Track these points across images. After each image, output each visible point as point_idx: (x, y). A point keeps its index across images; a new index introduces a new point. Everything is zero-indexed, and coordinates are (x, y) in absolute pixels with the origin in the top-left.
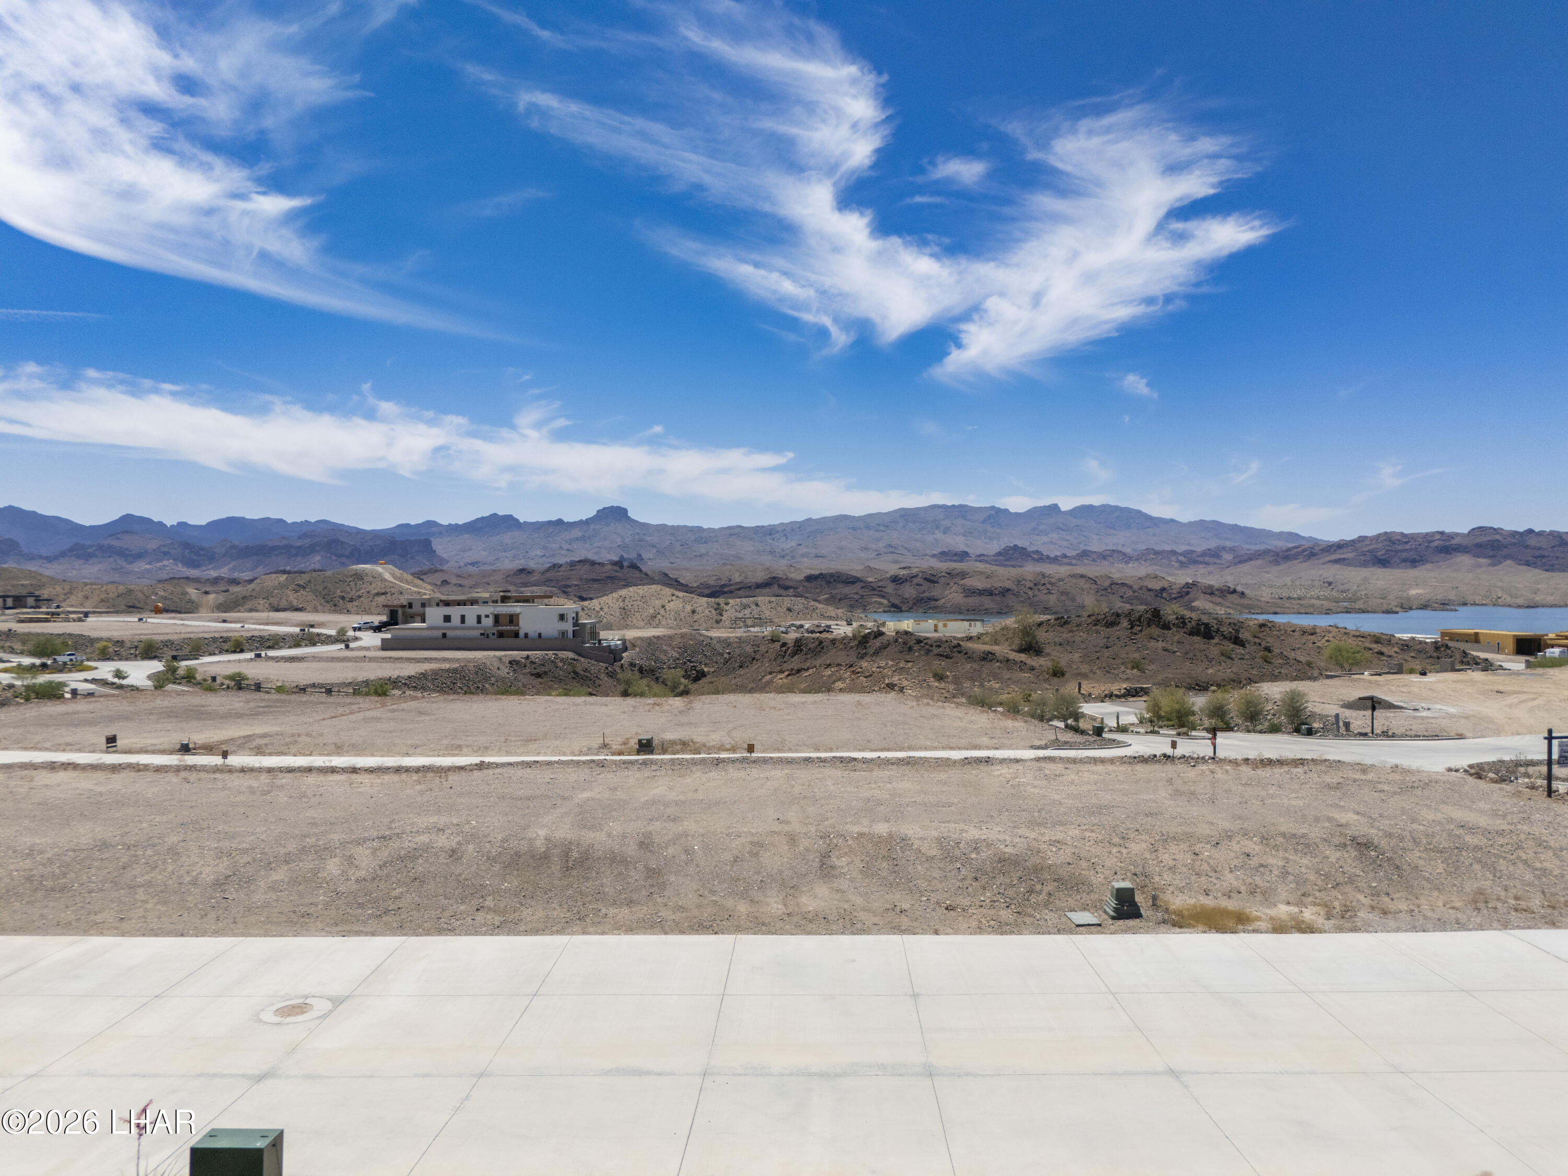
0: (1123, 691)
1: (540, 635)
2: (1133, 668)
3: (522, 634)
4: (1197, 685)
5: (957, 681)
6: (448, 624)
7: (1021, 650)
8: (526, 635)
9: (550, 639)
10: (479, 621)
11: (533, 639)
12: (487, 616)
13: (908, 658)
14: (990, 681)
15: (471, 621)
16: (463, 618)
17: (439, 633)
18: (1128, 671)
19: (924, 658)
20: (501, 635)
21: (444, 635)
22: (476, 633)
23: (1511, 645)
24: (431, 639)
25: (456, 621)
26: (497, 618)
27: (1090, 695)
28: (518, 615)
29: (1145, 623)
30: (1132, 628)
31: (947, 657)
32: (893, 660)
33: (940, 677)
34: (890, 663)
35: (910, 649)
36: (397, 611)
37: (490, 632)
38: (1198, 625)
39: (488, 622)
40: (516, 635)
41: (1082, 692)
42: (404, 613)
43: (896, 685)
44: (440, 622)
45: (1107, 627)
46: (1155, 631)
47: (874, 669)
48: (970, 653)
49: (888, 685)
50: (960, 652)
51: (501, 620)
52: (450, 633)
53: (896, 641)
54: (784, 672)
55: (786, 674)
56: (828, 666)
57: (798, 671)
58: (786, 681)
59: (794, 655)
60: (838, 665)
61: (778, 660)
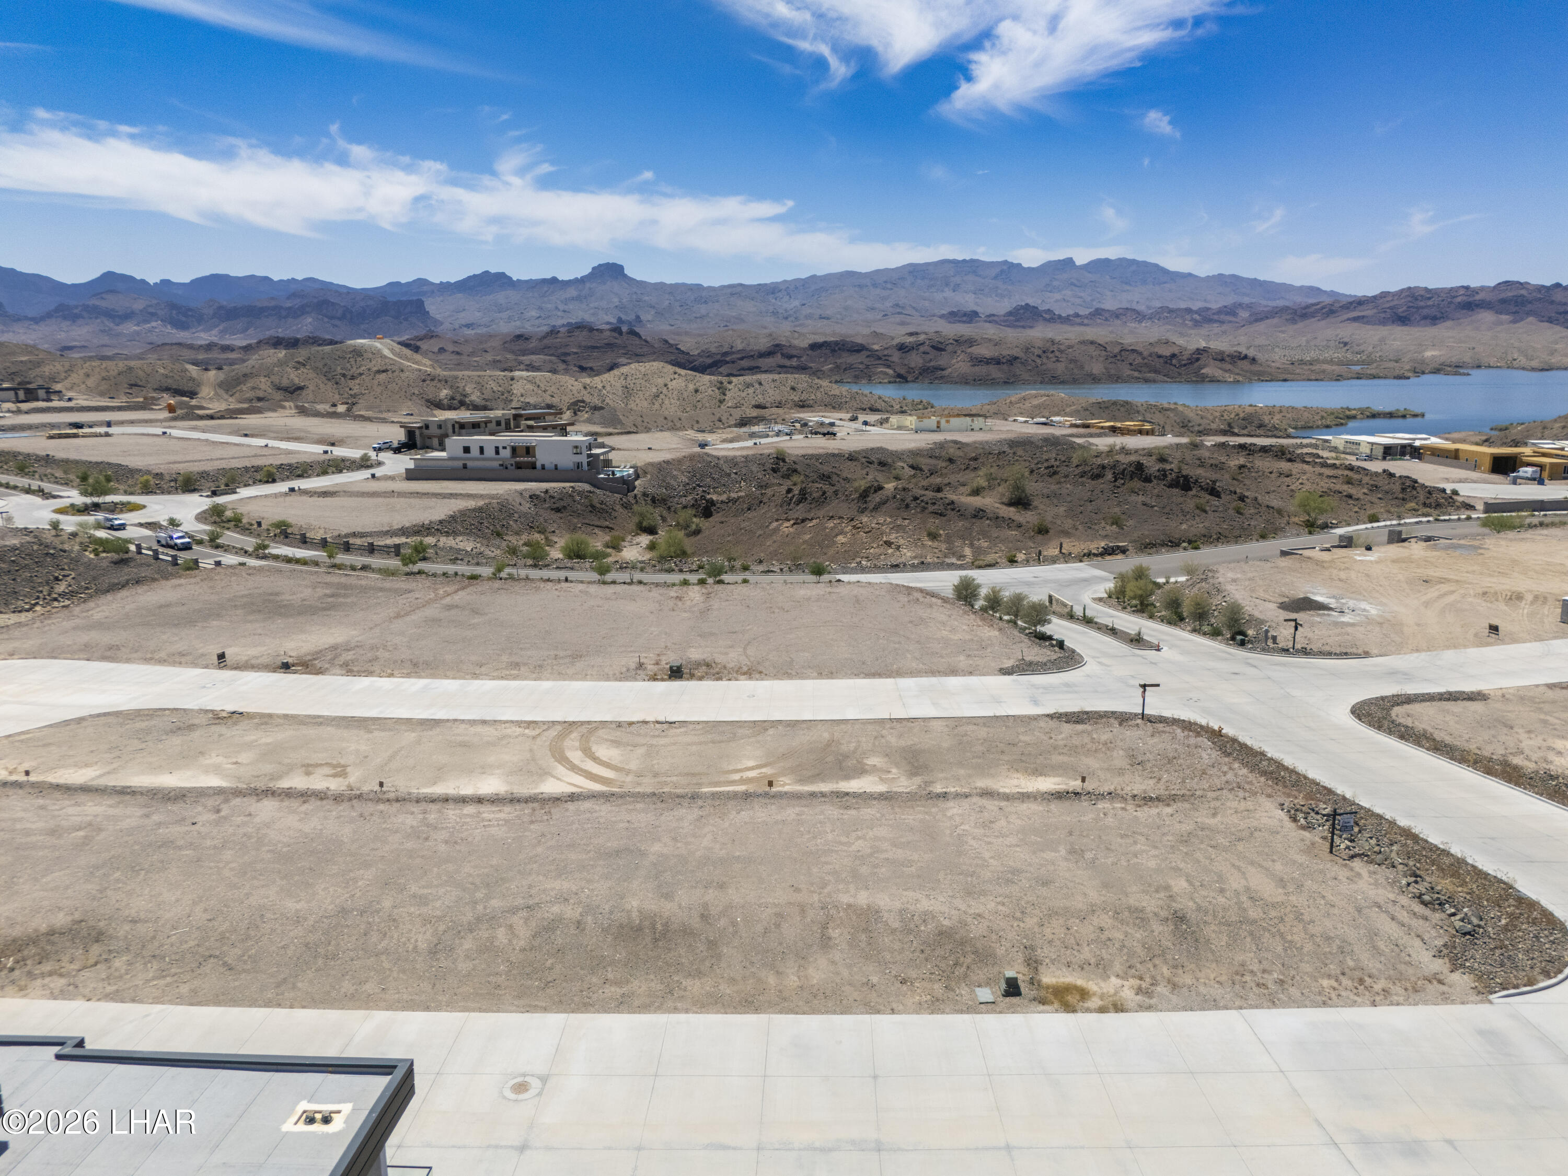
0: (1101, 550)
1: (556, 466)
2: (1113, 524)
3: (539, 465)
4: (1170, 541)
5: (949, 540)
6: (467, 455)
7: (1010, 504)
8: (543, 467)
9: (566, 471)
10: (497, 452)
11: (550, 471)
12: (504, 448)
13: (905, 515)
14: (979, 539)
15: (490, 452)
16: (482, 450)
17: (460, 464)
18: (1108, 527)
19: (920, 516)
20: (519, 466)
21: (465, 466)
22: (495, 464)
23: (1487, 463)
24: (454, 469)
25: (475, 452)
26: (514, 449)
27: (1070, 554)
28: (534, 447)
29: (1128, 477)
30: (1115, 481)
31: (941, 515)
32: (891, 517)
33: (933, 536)
34: (889, 520)
35: (907, 506)
36: (414, 432)
37: (507, 463)
38: (1178, 477)
39: (505, 454)
40: (533, 466)
41: (1063, 551)
42: (421, 434)
43: (892, 543)
44: (460, 453)
45: (1093, 479)
46: (1137, 484)
47: (873, 525)
48: (963, 509)
49: (886, 542)
50: (953, 510)
51: (518, 451)
52: (470, 464)
53: (895, 497)
54: (790, 520)
55: (791, 523)
56: (831, 518)
57: (803, 521)
58: (792, 530)
59: (797, 503)
60: (840, 517)
61: (782, 507)
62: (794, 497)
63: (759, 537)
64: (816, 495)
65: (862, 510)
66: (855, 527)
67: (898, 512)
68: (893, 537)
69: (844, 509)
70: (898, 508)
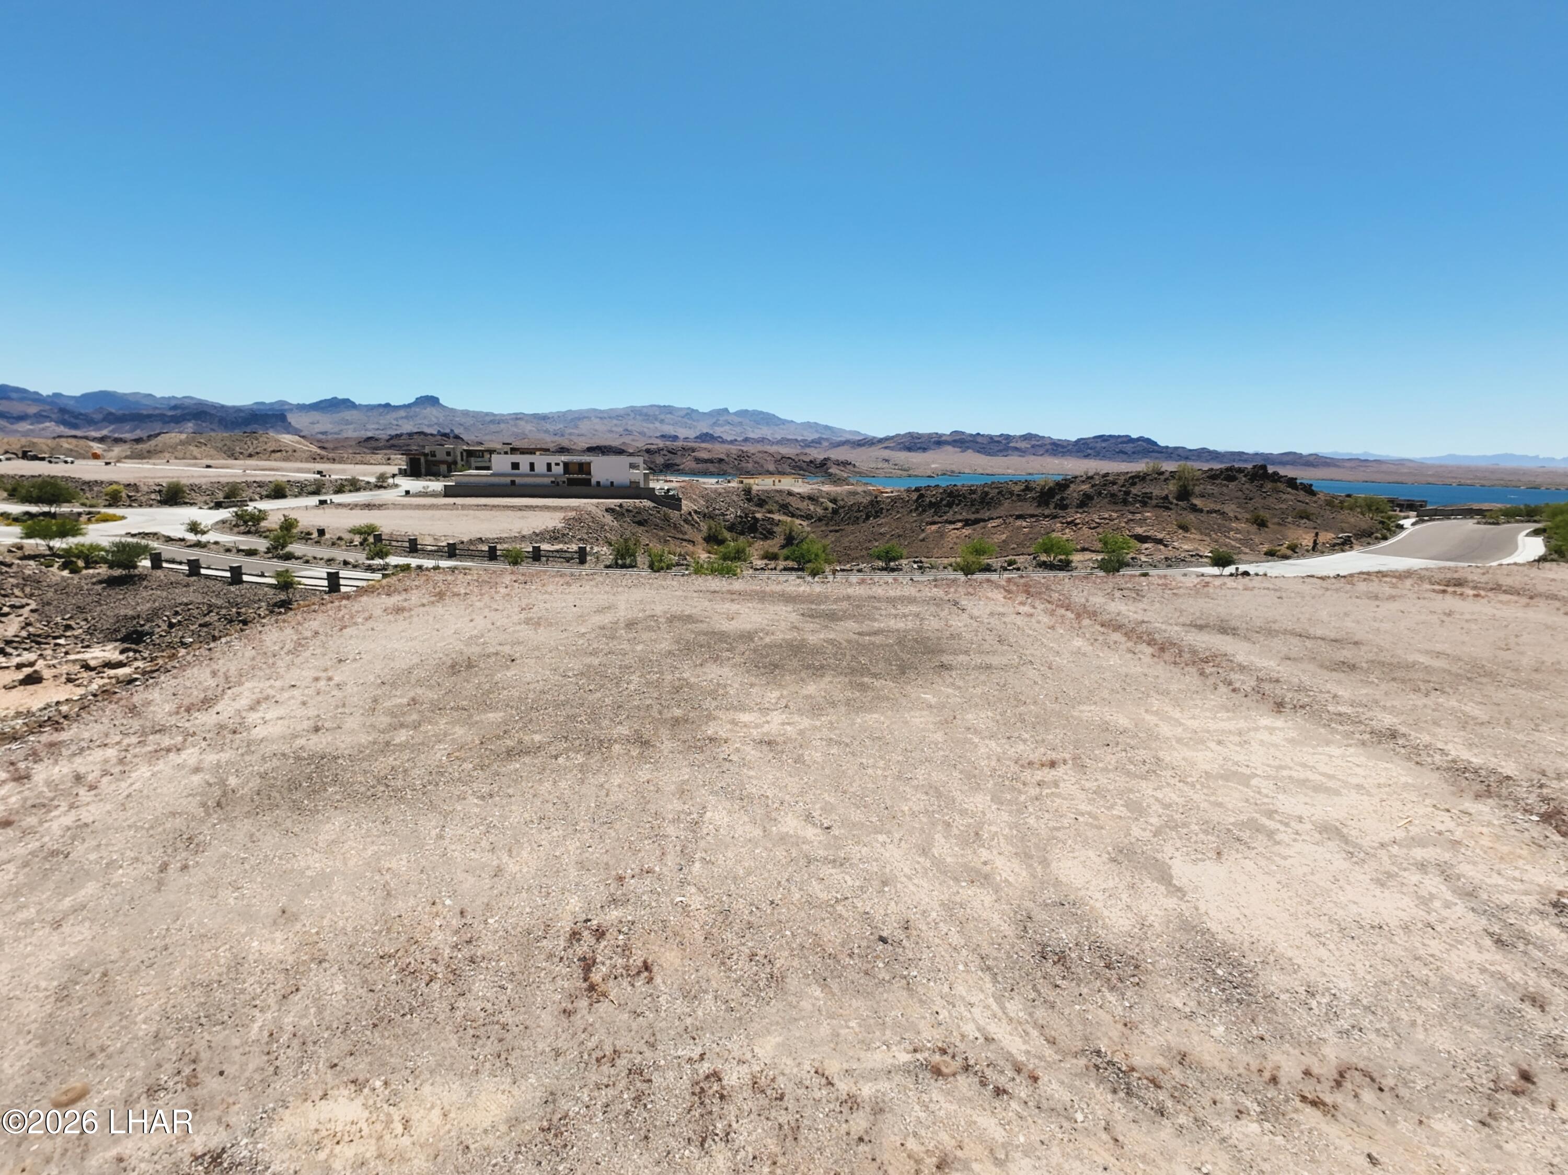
1: (612, 483)
3: (594, 481)
5: (1200, 532)
6: (516, 471)
8: (598, 483)
9: (622, 487)
10: (549, 470)
11: (605, 487)
12: (557, 464)
14: (1227, 532)
15: (540, 468)
16: (532, 466)
17: (508, 480)
20: (571, 482)
21: (513, 482)
22: (547, 481)
24: (500, 486)
25: (524, 468)
26: (566, 465)
28: (589, 465)
33: (1184, 529)
36: (418, 460)
37: (560, 480)
39: (558, 471)
40: (587, 482)
42: (426, 461)
44: (508, 468)
51: (571, 467)
52: (519, 480)
54: (954, 523)
55: (959, 525)
56: (1019, 517)
57: (976, 521)
58: (967, 531)
59: (950, 505)
60: (1032, 516)
61: (924, 511)
62: (942, 499)
63: (923, 540)
64: (974, 496)
65: (1064, 507)
66: (1068, 523)
67: (1120, 507)
68: (1139, 530)
69: (1030, 508)
70: (1115, 503)
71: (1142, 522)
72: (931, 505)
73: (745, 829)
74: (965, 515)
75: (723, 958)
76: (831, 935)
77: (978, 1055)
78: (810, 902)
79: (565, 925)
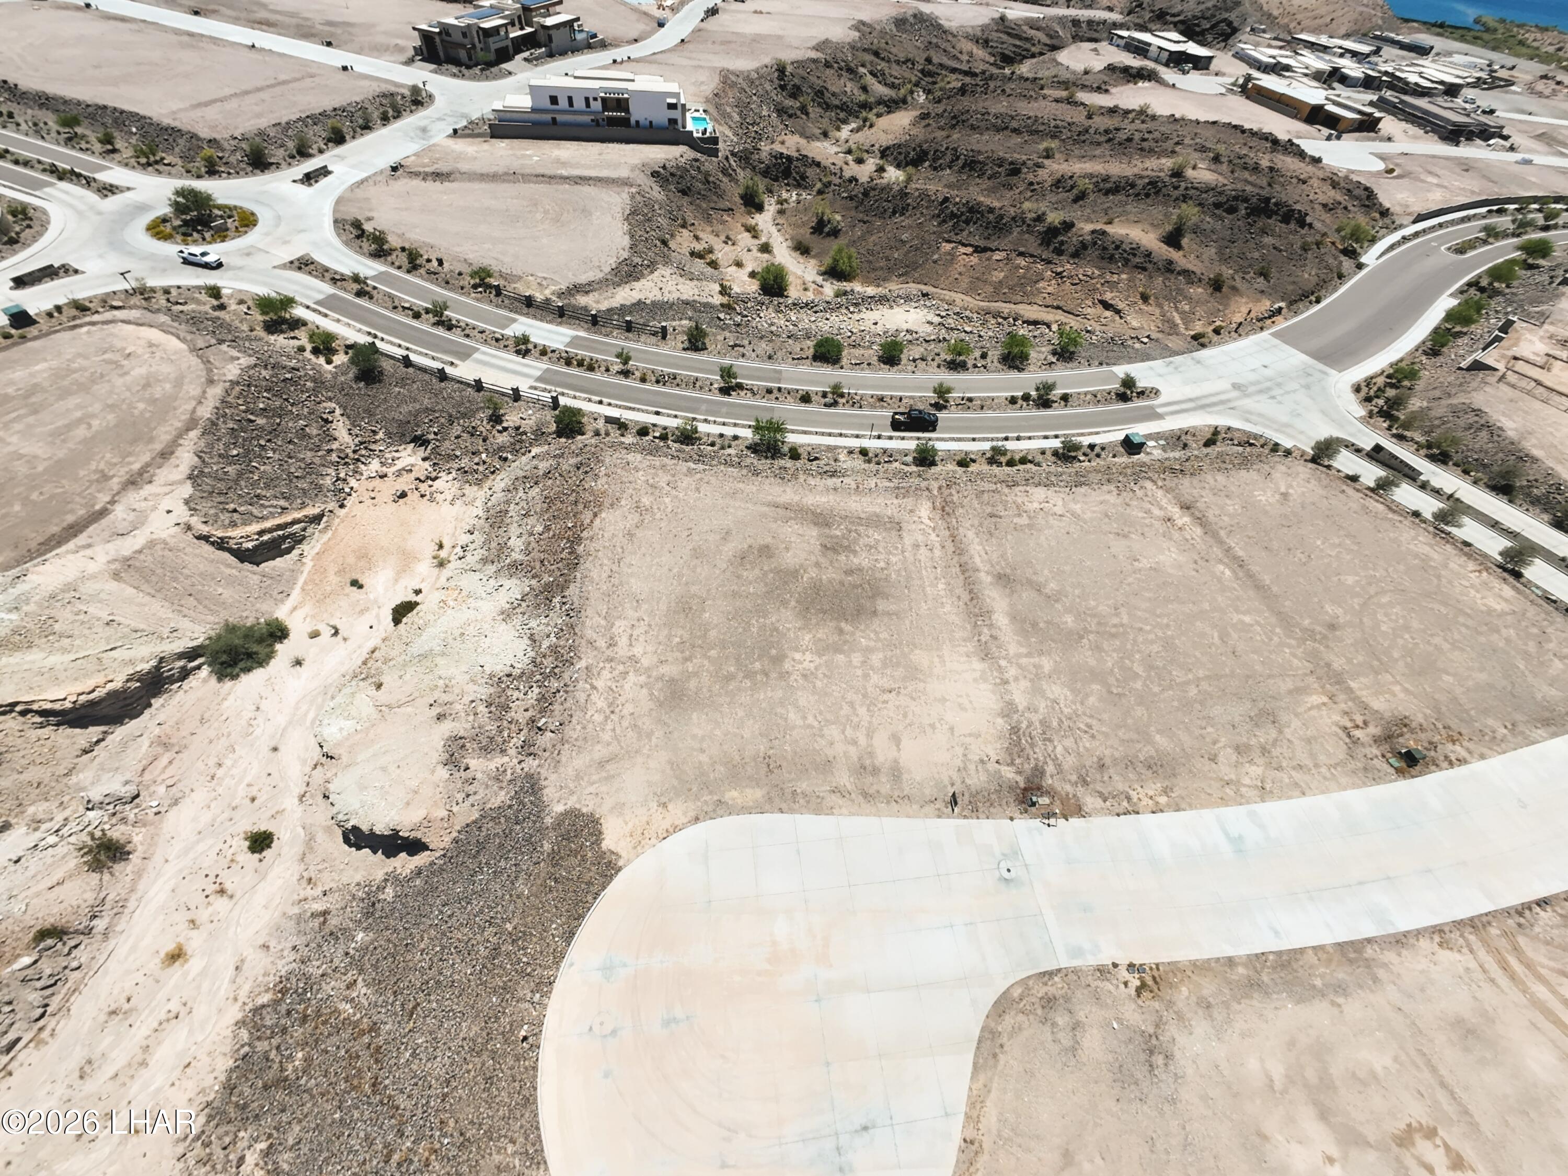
0: (1269, 312)
1: (651, 122)
2: (1260, 274)
3: (633, 122)
4: (1303, 296)
6: (556, 107)
8: (637, 122)
9: (661, 128)
10: (588, 105)
11: (645, 128)
12: (595, 99)
13: (1112, 268)
15: (579, 104)
16: (570, 99)
17: (548, 118)
18: (1257, 278)
19: (1126, 270)
20: (612, 122)
21: (554, 119)
22: (587, 119)
24: (542, 125)
25: (563, 103)
26: (605, 102)
28: (627, 100)
29: (1257, 212)
30: (1248, 217)
31: (1143, 269)
32: (1099, 268)
33: (1145, 298)
34: (1097, 272)
35: (1111, 255)
36: (432, 38)
37: (599, 117)
39: (597, 106)
40: (625, 122)
41: (1248, 317)
42: (442, 41)
43: (1110, 305)
44: (546, 103)
47: (1080, 276)
48: (1157, 261)
49: (1101, 302)
50: (1150, 262)
51: (611, 103)
52: (560, 118)
54: (965, 245)
55: (970, 250)
56: (1021, 254)
57: (985, 250)
58: (974, 260)
59: (967, 222)
60: (1032, 256)
61: (944, 221)
62: (962, 214)
63: (935, 262)
64: (991, 217)
65: (1059, 252)
66: (1058, 274)
67: (1105, 264)
68: (1108, 296)
69: (1032, 244)
70: (1103, 258)
71: (1112, 285)
72: (953, 215)
73: (800, 722)
74: (978, 241)
75: (795, 764)
76: (818, 760)
77: (842, 789)
78: (814, 749)
79: (761, 755)
